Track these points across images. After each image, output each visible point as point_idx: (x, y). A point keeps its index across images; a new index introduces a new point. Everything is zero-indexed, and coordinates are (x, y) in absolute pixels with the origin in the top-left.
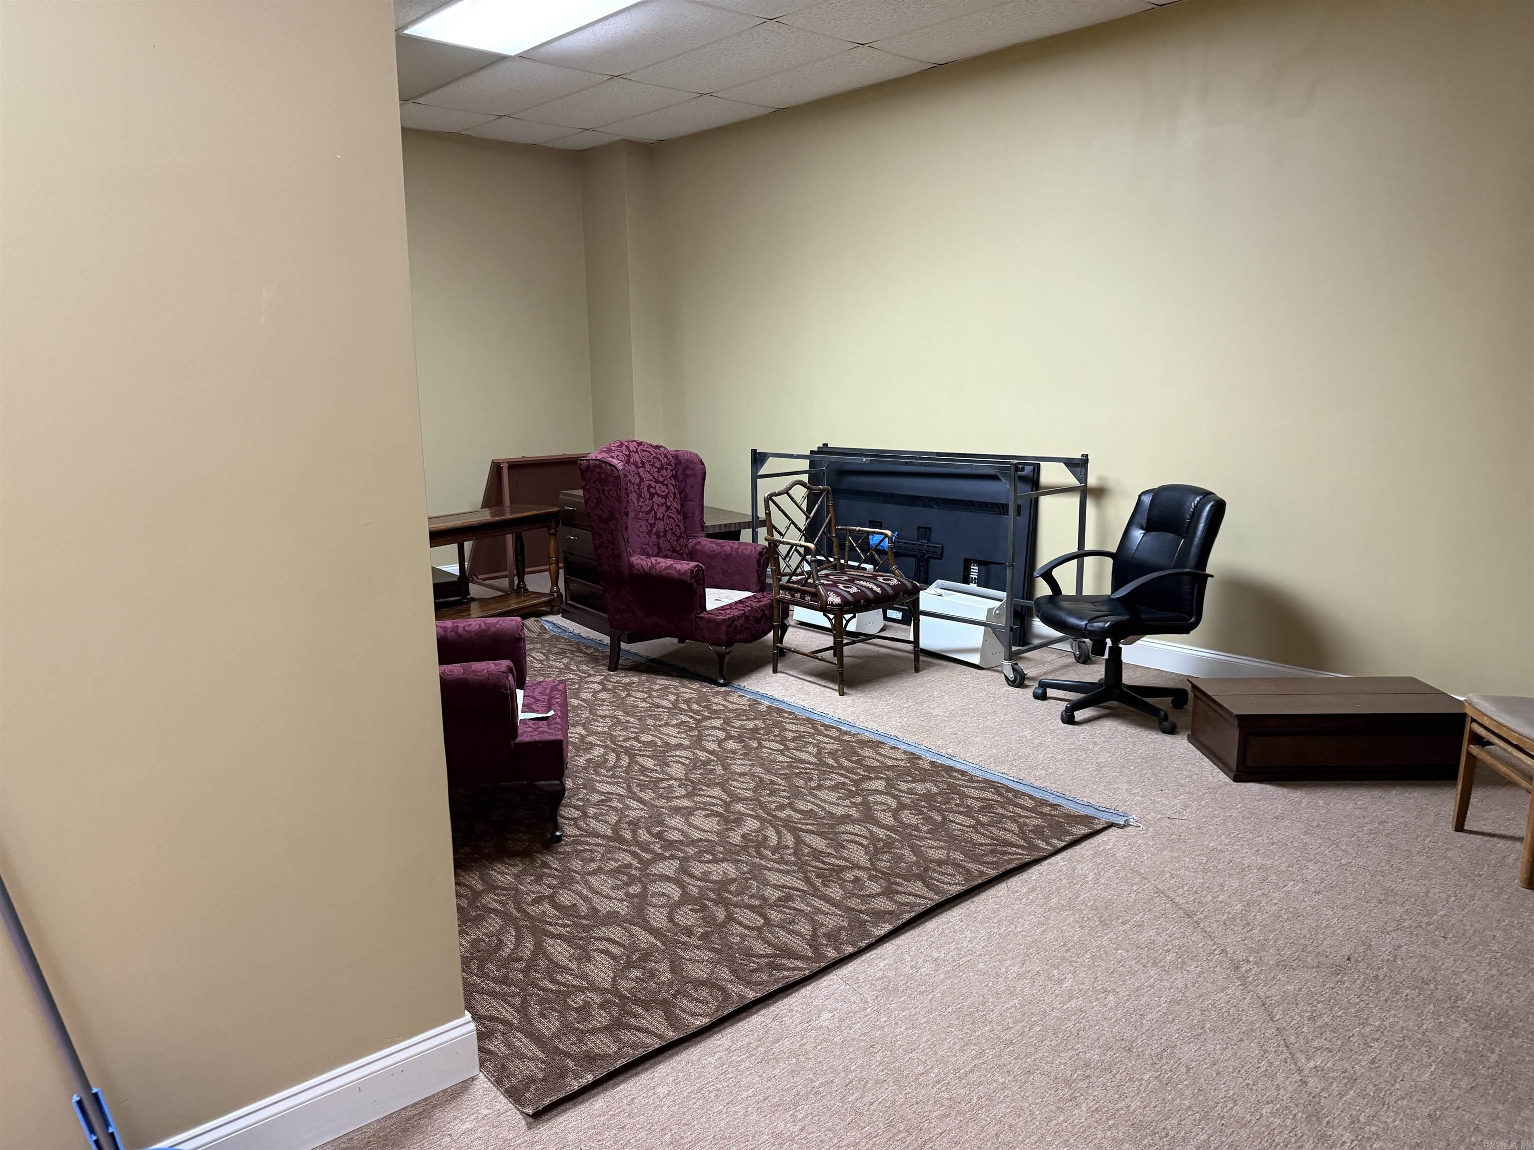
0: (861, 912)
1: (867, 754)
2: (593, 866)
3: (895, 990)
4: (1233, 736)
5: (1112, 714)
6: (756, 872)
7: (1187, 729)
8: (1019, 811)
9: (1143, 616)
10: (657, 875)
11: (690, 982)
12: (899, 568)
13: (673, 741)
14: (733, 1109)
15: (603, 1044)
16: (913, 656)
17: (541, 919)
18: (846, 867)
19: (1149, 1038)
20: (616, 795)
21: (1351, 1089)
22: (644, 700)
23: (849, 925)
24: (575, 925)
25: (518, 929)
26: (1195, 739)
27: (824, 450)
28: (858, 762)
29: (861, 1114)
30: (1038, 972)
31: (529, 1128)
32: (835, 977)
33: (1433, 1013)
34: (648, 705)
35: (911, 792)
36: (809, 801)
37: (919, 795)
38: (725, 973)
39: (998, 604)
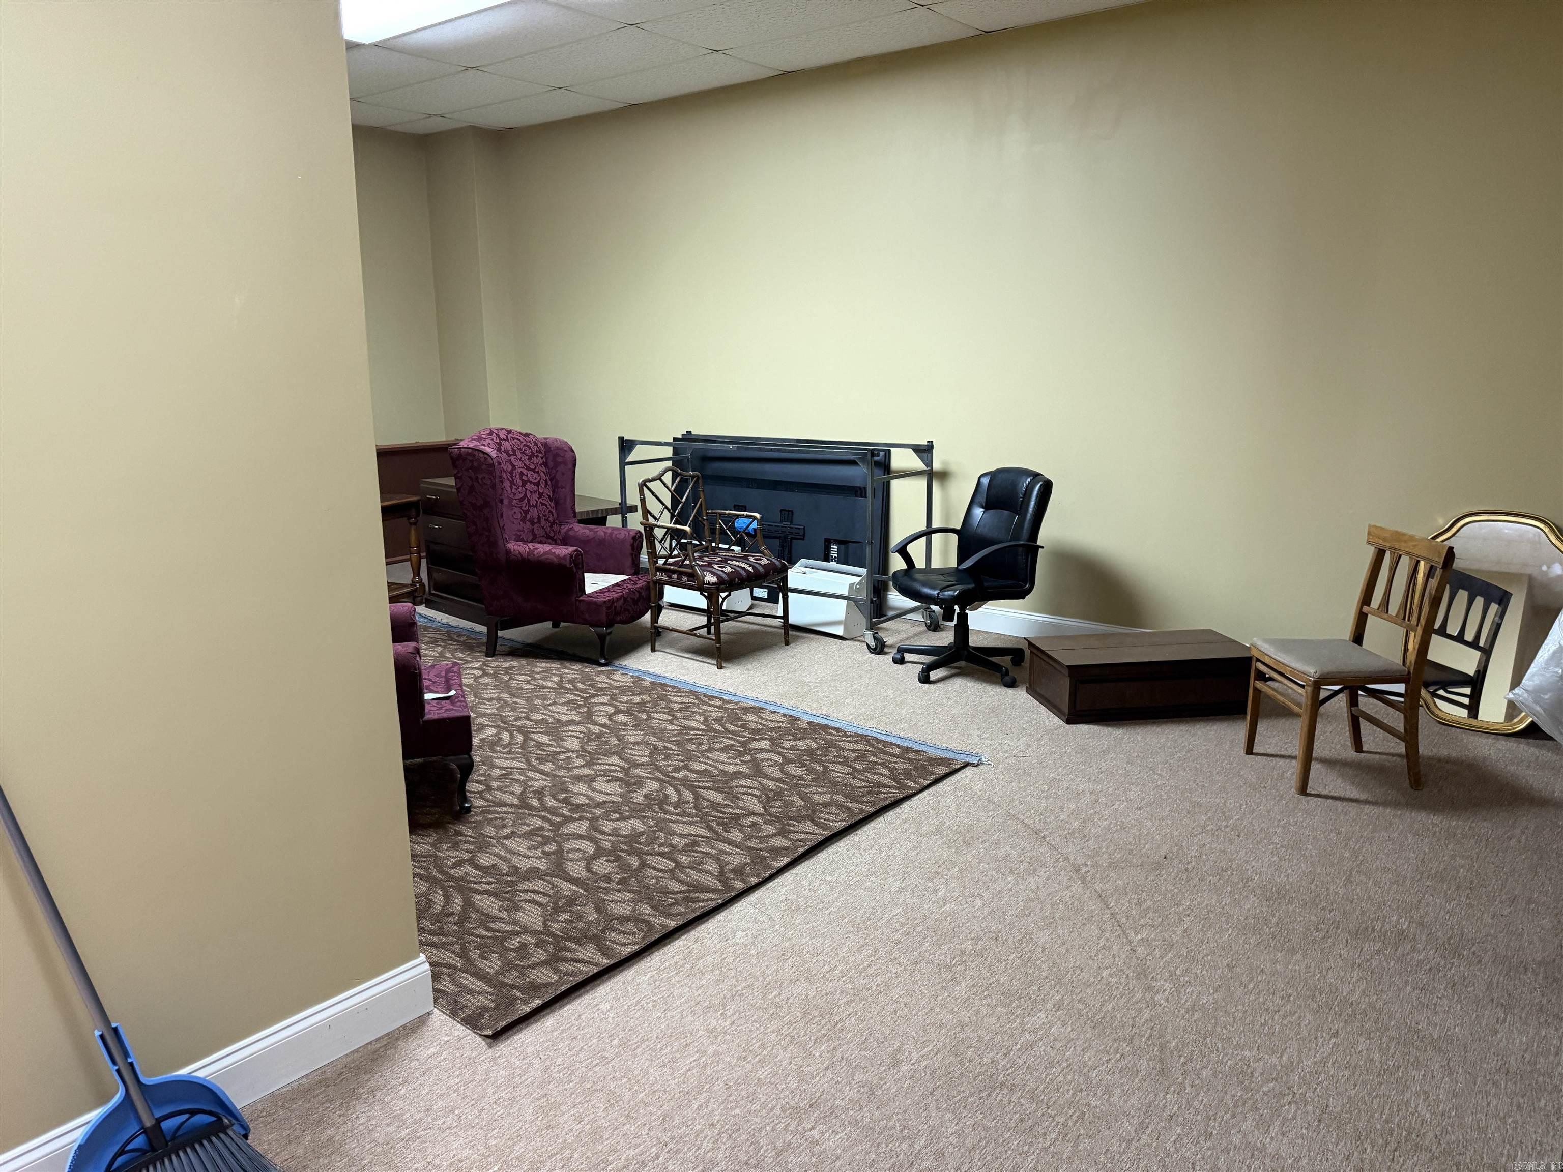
0: (760, 850)
1: (750, 719)
2: (506, 831)
3: (798, 909)
4: (1065, 684)
5: (962, 673)
6: (662, 826)
7: (1025, 683)
8: (889, 758)
9: (986, 584)
10: (570, 835)
11: (615, 919)
12: (768, 548)
13: (564, 718)
14: (669, 1014)
15: (545, 975)
16: (783, 631)
17: (465, 878)
18: (744, 815)
19: (1011, 929)
20: (516, 768)
21: (1169, 952)
22: (528, 682)
23: (752, 861)
24: (498, 882)
25: (444, 889)
26: (1032, 691)
27: (688, 437)
28: (742, 726)
29: (781, 1007)
30: (916, 885)
31: (490, 1047)
32: (745, 904)
33: (1230, 892)
34: (533, 687)
35: (793, 748)
36: (702, 763)
37: (801, 750)
38: (646, 909)
39: (858, 579)
